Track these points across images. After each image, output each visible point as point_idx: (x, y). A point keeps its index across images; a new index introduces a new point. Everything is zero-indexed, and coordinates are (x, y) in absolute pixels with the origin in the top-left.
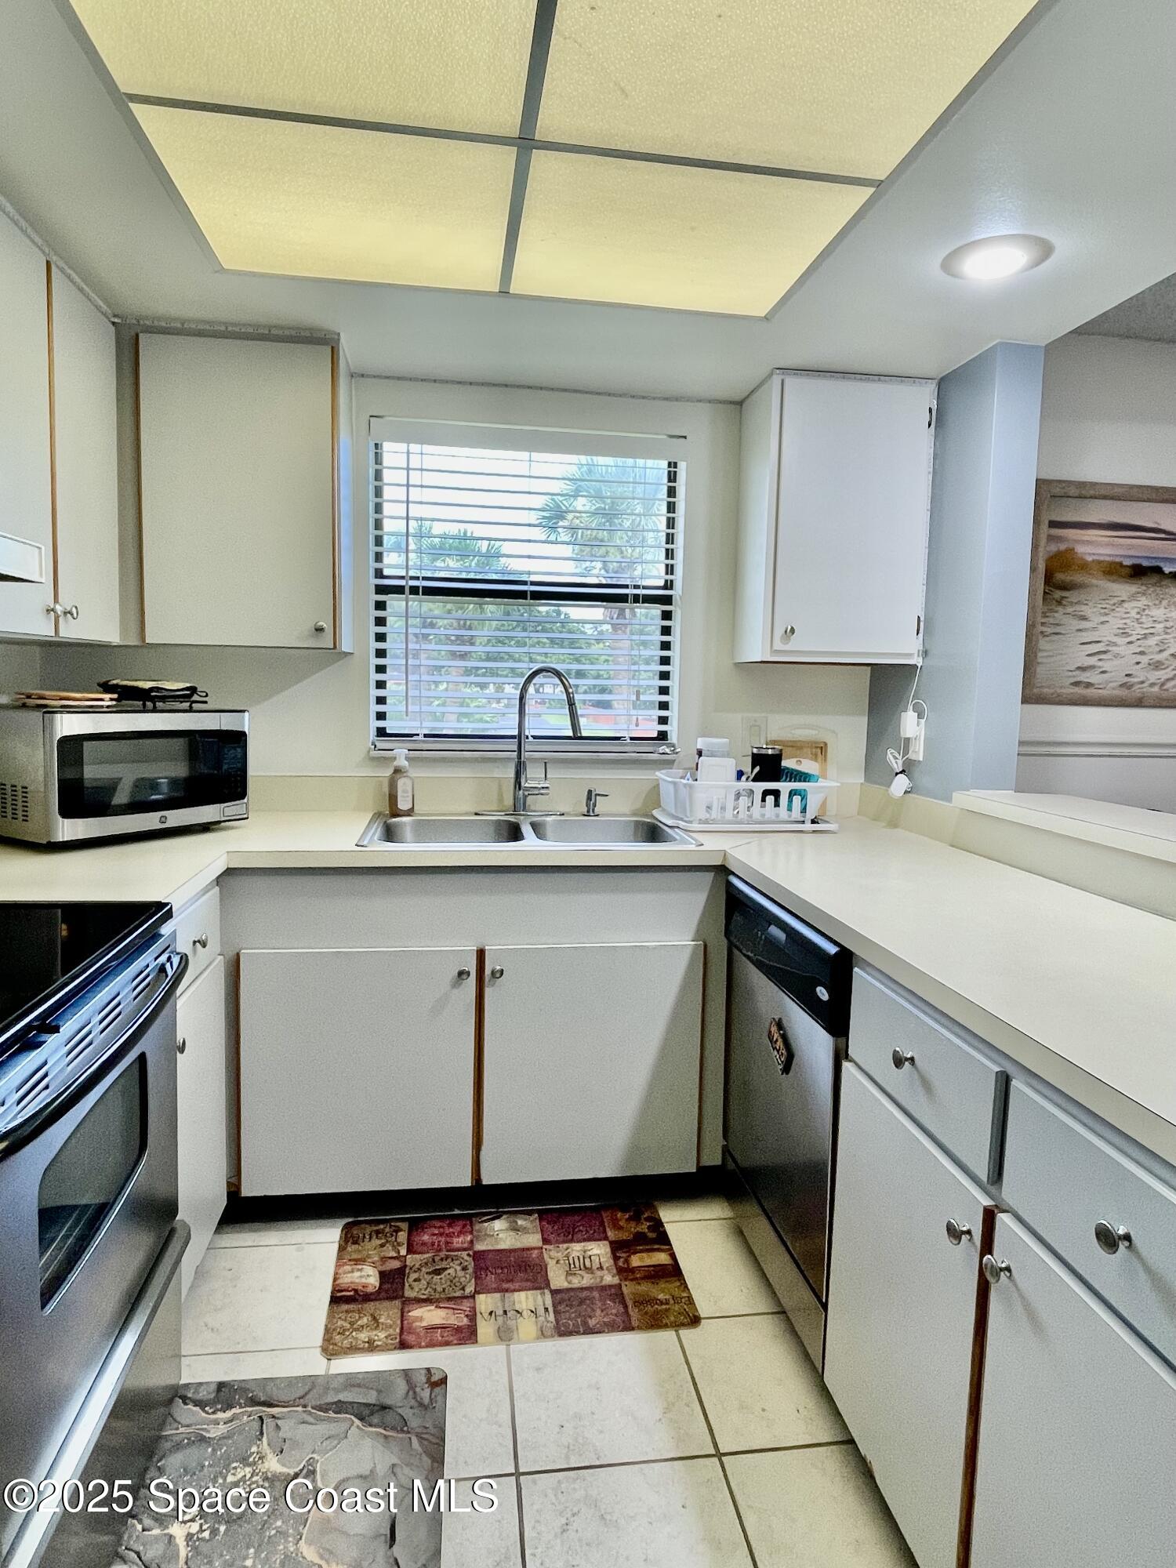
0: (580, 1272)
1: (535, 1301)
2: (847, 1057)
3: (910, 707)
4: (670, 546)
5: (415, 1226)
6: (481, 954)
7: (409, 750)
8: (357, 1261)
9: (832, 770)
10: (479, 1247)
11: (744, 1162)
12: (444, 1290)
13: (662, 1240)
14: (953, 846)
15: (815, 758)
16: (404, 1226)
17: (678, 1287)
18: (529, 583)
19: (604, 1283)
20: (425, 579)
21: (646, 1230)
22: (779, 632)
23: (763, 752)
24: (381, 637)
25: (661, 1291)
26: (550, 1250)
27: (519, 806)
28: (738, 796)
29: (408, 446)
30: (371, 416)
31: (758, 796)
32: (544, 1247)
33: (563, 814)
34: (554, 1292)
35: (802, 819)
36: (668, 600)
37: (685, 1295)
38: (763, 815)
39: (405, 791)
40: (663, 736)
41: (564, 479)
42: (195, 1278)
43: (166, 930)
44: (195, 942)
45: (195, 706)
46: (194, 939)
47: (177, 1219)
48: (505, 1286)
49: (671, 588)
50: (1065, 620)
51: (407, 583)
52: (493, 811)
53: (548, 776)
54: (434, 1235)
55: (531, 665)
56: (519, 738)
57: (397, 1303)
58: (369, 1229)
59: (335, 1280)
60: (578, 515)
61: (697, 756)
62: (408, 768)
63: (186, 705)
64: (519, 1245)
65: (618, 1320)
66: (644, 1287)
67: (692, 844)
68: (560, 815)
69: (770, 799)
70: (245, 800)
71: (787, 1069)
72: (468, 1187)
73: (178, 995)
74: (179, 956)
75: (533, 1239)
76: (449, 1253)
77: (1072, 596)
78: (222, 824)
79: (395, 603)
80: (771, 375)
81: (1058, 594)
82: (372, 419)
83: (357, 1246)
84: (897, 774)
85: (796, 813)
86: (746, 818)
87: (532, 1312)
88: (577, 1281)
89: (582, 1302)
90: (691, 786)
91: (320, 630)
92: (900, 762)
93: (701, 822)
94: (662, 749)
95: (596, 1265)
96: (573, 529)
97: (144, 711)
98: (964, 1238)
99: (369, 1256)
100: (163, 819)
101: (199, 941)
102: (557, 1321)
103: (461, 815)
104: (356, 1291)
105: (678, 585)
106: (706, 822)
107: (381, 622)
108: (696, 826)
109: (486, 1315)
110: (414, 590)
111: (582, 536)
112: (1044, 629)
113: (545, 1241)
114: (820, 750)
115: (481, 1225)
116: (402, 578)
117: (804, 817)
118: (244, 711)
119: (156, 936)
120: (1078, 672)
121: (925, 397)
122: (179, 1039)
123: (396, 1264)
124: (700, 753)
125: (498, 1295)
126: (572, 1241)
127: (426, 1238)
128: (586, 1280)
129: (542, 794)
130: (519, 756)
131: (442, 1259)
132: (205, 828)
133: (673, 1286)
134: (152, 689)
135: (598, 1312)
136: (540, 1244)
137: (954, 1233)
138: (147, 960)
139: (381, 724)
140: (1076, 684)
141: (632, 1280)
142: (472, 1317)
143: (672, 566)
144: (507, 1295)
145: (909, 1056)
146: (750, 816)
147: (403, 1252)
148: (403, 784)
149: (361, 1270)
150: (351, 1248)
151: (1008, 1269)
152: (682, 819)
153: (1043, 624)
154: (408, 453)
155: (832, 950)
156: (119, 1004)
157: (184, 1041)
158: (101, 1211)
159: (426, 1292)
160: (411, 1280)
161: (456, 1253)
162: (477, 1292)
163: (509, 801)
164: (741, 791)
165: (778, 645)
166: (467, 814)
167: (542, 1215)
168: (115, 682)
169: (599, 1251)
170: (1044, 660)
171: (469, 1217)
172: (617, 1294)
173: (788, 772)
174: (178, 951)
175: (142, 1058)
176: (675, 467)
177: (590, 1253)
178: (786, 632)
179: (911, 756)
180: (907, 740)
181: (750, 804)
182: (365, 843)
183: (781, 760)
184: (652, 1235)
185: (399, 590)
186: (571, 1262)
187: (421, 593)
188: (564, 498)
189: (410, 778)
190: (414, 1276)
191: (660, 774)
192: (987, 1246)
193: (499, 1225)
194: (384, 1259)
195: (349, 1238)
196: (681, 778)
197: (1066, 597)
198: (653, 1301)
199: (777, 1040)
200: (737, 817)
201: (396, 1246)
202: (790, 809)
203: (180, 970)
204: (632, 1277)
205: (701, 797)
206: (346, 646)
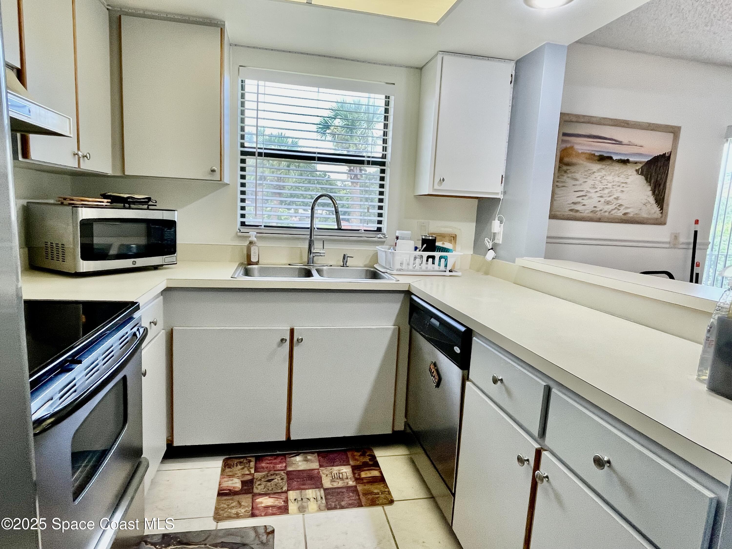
0: (337, 480)
1: (316, 494)
2: (468, 379)
3: (497, 218)
4: (385, 138)
5: (258, 459)
6: (292, 331)
7: (257, 233)
8: (230, 476)
9: (458, 248)
10: (289, 469)
11: (415, 429)
12: (272, 489)
13: (376, 465)
14: (515, 283)
15: (450, 241)
16: (253, 459)
17: (383, 487)
18: (317, 153)
19: (349, 485)
20: (265, 149)
21: (368, 460)
22: (437, 180)
23: (427, 238)
24: (243, 177)
25: (376, 489)
26: (323, 470)
27: (310, 261)
28: (415, 258)
29: (258, 82)
30: (240, 66)
31: (425, 259)
32: (320, 468)
33: (331, 266)
34: (325, 490)
35: (445, 270)
36: (383, 164)
37: (386, 490)
38: (427, 268)
39: (255, 253)
40: (379, 230)
41: (330, 109)
42: (151, 485)
43: (136, 315)
44: (150, 323)
45: (150, 207)
46: (150, 321)
47: (142, 457)
48: (303, 487)
49: (385, 158)
50: (568, 180)
51: (257, 150)
52: (298, 263)
53: (324, 247)
54: (268, 463)
55: (317, 193)
56: (311, 229)
57: (250, 495)
58: (236, 461)
59: (220, 485)
60: (336, 127)
61: (396, 239)
62: (256, 242)
63: (146, 207)
64: (308, 468)
65: (356, 502)
66: (367, 487)
67: (394, 280)
68: (330, 266)
69: (430, 260)
70: (175, 255)
71: (438, 385)
72: (284, 441)
73: (142, 348)
74: (143, 329)
75: (315, 465)
76: (275, 472)
77: (572, 169)
78: (164, 266)
79: (250, 161)
80: (436, 55)
81: (565, 168)
82: (240, 67)
83: (230, 469)
84: (489, 250)
85: (442, 267)
86: (419, 269)
87: (315, 499)
88: (336, 484)
89: (338, 493)
90: (393, 253)
91: (213, 171)
92: (491, 244)
93: (398, 270)
94: (379, 236)
95: (345, 477)
96: (333, 135)
97: (124, 208)
98: (526, 463)
99: (236, 474)
100: (134, 262)
101: (152, 322)
102: (327, 503)
103: (282, 265)
104: (230, 490)
105: (389, 156)
106: (400, 270)
107: (243, 169)
108: (395, 272)
109: (293, 501)
110: (260, 154)
111: (338, 138)
112: (558, 184)
113: (321, 466)
114: (453, 238)
115: (290, 458)
116: (255, 148)
117: (446, 269)
118: (175, 211)
119: (131, 319)
120: (572, 205)
121: (510, 68)
122: (143, 370)
123: (249, 477)
124: (397, 238)
125: (298, 492)
126: (333, 466)
127: (263, 465)
128: (340, 484)
129: (321, 256)
130: (311, 237)
131: (271, 475)
132: (155, 268)
133: (381, 486)
134: (128, 198)
135: (346, 499)
136: (318, 467)
137: (521, 460)
138: (127, 329)
139: (243, 220)
140: (571, 210)
141: (362, 483)
142: (286, 501)
143: (386, 147)
144: (303, 491)
145: (500, 378)
146: (421, 268)
147: (253, 471)
148: (254, 250)
149: (232, 480)
150: (227, 470)
151: (547, 477)
152: (388, 269)
153: (557, 181)
154: (258, 86)
155: (463, 329)
156: (112, 351)
157: (145, 370)
158: (104, 453)
159: (265, 490)
160: (257, 484)
161: (278, 472)
162: (288, 490)
163: (305, 260)
164: (417, 256)
165: (436, 187)
166: (285, 265)
167: (319, 454)
168: (109, 194)
169: (346, 470)
170: (558, 199)
171: (284, 455)
172: (354, 490)
173: (438, 248)
174: (142, 326)
175: (125, 378)
176: (389, 98)
177: (342, 471)
178: (440, 181)
179: (496, 241)
180: (495, 233)
181: (421, 262)
182: (235, 276)
183: (435, 242)
184: (371, 463)
185: (252, 154)
186: (333, 475)
187: (263, 156)
188: (329, 119)
189: (257, 246)
190: (258, 483)
191: (379, 248)
192: (537, 466)
193: (298, 458)
194: (244, 475)
195: (226, 465)
196: (388, 249)
197: (569, 169)
198: (372, 493)
199: (434, 372)
200: (415, 268)
201: (249, 468)
202: (439, 265)
203: (143, 335)
204: (362, 482)
205: (398, 259)
206: (226, 180)
